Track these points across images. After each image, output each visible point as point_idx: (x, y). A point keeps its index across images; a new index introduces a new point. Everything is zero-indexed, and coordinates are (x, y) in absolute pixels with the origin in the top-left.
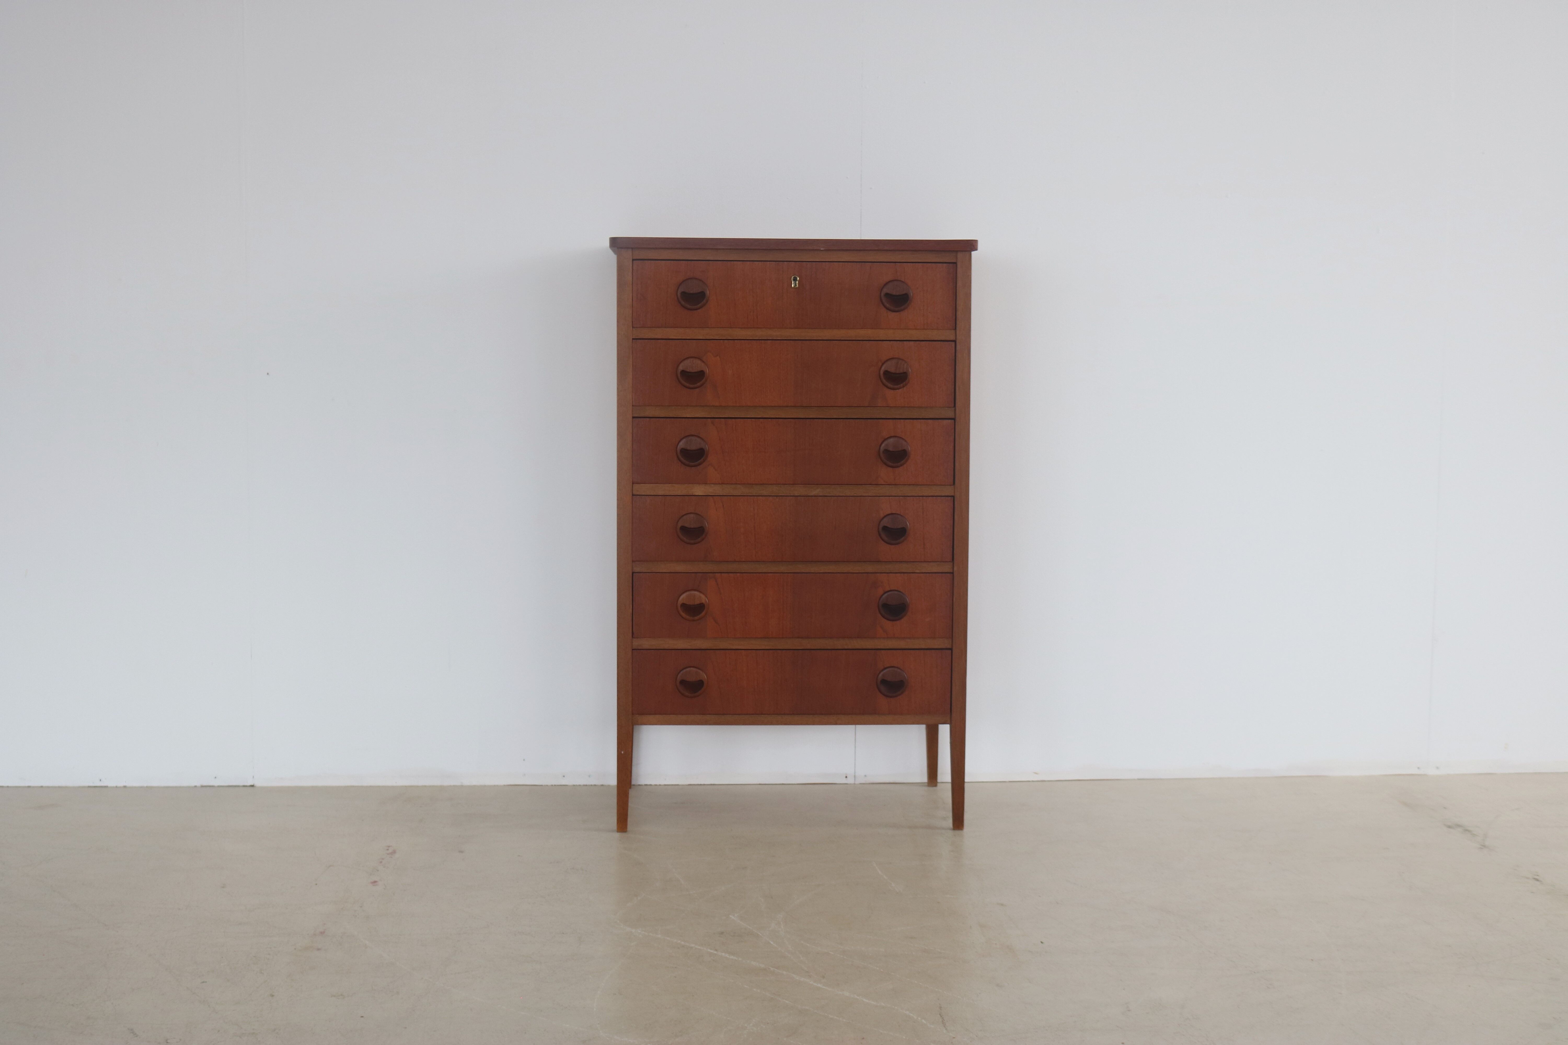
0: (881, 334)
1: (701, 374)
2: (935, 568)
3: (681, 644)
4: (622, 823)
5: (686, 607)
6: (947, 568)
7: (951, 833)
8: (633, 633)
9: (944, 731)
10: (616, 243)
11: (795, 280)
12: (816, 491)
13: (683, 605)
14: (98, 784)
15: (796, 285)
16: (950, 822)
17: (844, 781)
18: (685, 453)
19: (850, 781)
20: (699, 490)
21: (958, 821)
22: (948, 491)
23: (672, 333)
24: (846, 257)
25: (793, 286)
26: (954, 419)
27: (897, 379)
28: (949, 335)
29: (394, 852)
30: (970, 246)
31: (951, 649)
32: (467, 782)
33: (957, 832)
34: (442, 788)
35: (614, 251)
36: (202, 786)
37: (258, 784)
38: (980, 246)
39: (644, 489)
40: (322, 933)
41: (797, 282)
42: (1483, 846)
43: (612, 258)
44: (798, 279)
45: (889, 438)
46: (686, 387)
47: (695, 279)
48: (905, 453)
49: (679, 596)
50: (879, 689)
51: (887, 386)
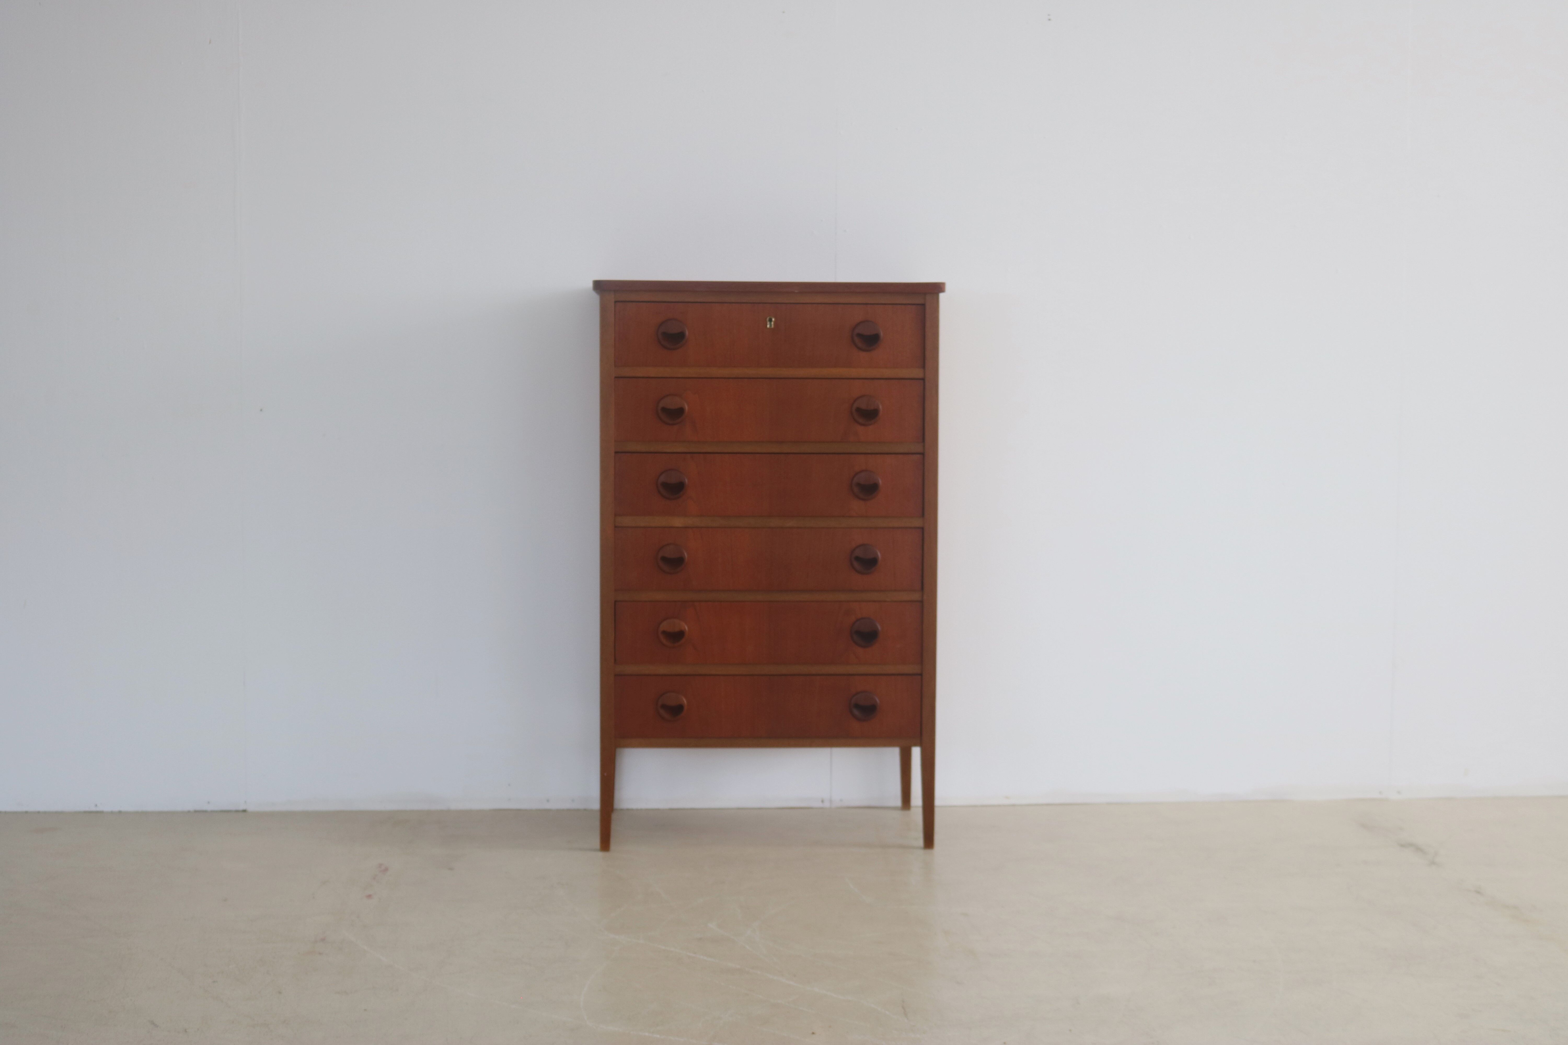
0: (853, 372)
1: (681, 411)
2: (905, 596)
3: (662, 670)
4: (605, 844)
5: (668, 635)
6: (916, 596)
7: (922, 853)
8: (615, 660)
9: (916, 753)
10: (600, 286)
11: (770, 320)
12: (790, 523)
13: (664, 632)
14: (93, 809)
15: (771, 325)
16: (921, 842)
17: (820, 805)
18: (666, 485)
19: (827, 805)
20: (678, 522)
21: (929, 841)
22: (917, 523)
23: (652, 371)
24: (819, 299)
25: (768, 326)
26: (923, 454)
27: (869, 415)
28: (916, 373)
29: (386, 870)
30: (936, 289)
31: (921, 675)
32: (454, 806)
33: (928, 851)
34: (429, 813)
35: (597, 293)
36: (196, 811)
37: (251, 808)
38: (948, 288)
39: (627, 521)
40: (323, 940)
41: (772, 323)
42: (1433, 863)
43: (595, 298)
44: (773, 319)
45: (861, 472)
46: (666, 423)
47: (674, 319)
48: (876, 486)
49: (660, 624)
50: (851, 713)
51: (858, 422)
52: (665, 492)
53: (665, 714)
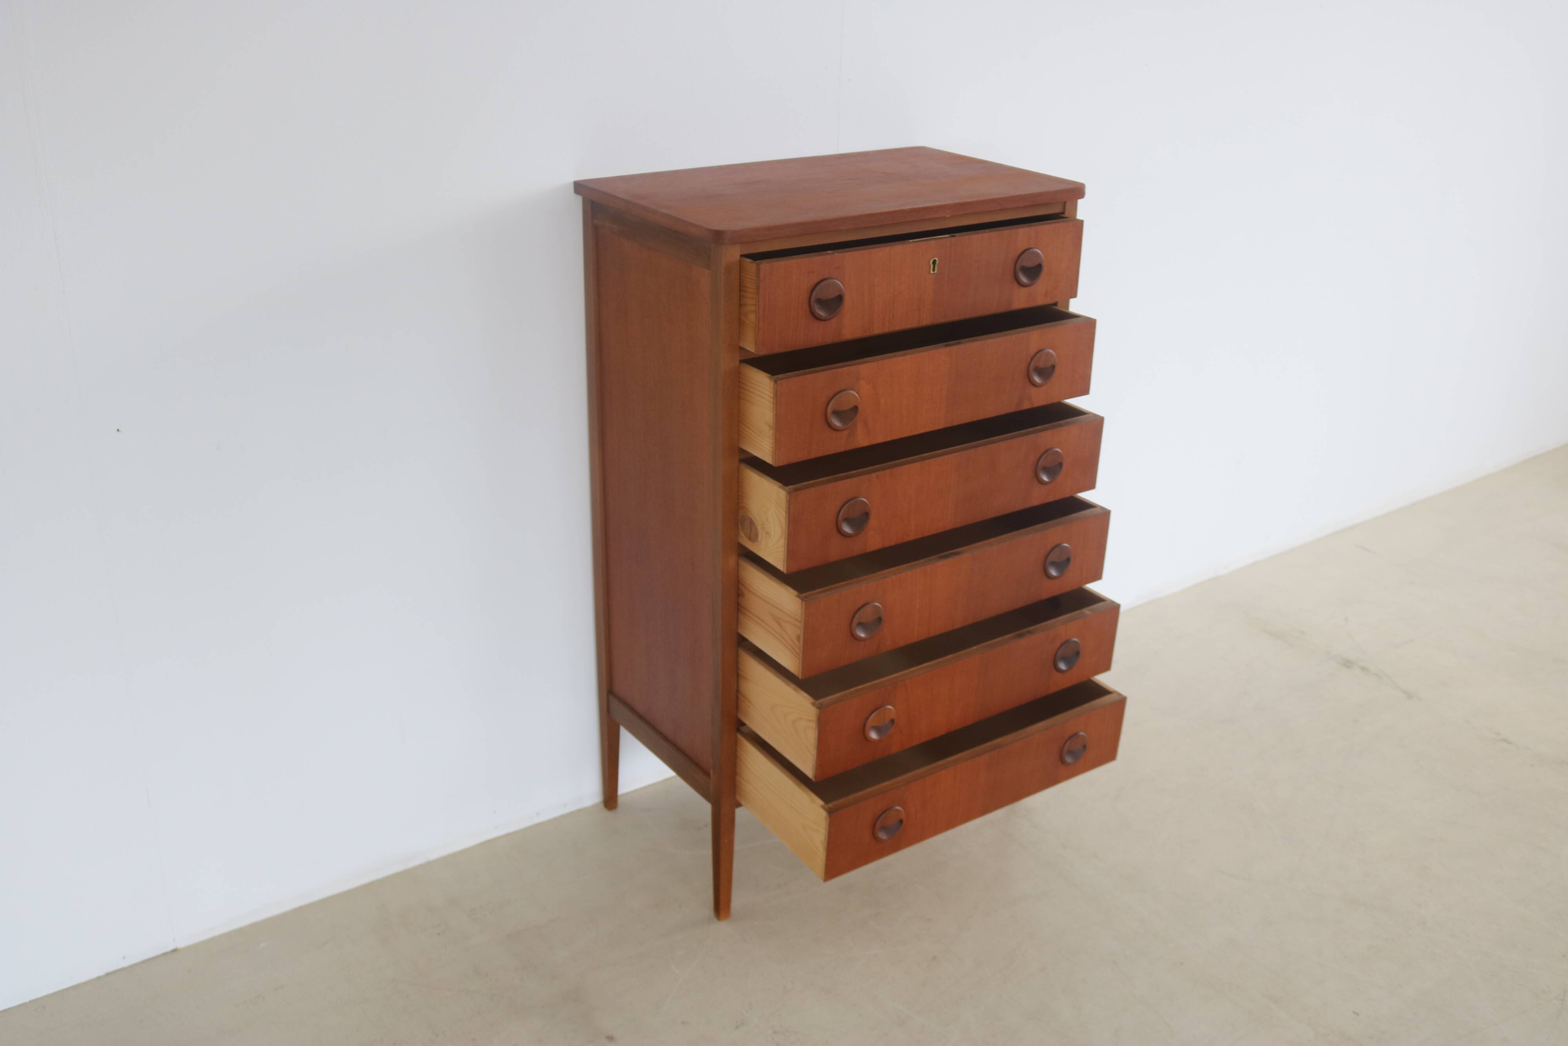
42: (1405, 693)
45: (1047, 451)
46: (836, 429)
47: (831, 278)
48: (1061, 465)
49: (868, 718)
50: (1062, 760)
51: (1034, 384)
52: (847, 529)
53: (882, 836)
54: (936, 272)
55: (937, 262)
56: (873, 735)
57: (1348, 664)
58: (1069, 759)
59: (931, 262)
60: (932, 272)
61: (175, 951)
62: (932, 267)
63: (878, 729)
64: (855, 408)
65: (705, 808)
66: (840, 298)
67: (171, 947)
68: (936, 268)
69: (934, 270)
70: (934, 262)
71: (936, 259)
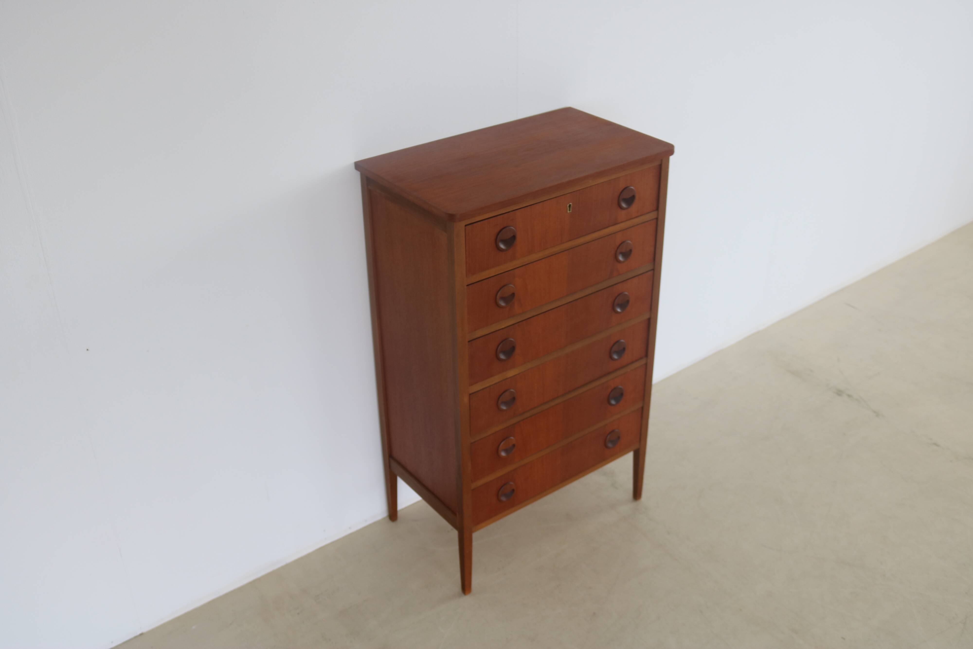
0: (618, 227)
2: (638, 364)
3: (500, 473)
8: (472, 481)
12: (577, 346)
20: (510, 374)
21: (638, 495)
22: (647, 316)
23: (493, 272)
28: (654, 215)
39: (477, 387)
42: (875, 412)
45: (619, 295)
46: (502, 307)
47: (508, 226)
48: (628, 301)
49: (499, 445)
50: (606, 446)
51: (619, 262)
52: (502, 357)
53: (503, 499)
54: (571, 211)
55: (571, 206)
56: (503, 454)
57: (839, 393)
58: (610, 445)
59: (568, 205)
60: (568, 212)
61: (141, 634)
62: (568, 209)
63: (506, 451)
64: (513, 295)
65: (455, 533)
66: (514, 237)
67: (139, 633)
68: (571, 209)
69: (570, 210)
70: (570, 206)
71: (571, 204)
